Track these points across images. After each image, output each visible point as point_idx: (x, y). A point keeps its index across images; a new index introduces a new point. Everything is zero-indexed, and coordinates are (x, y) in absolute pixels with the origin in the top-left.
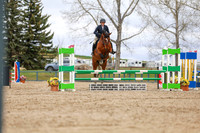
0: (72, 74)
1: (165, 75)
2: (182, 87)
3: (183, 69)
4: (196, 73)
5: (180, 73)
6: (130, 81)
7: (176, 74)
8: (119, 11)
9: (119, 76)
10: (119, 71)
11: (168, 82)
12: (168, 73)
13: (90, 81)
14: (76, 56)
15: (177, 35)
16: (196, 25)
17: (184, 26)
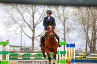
1: (59, 56)
2: (67, 62)
3: (68, 52)
4: (74, 54)
5: (66, 55)
6: (39, 59)
7: (64, 55)
8: (33, 21)
9: (33, 56)
10: (34, 54)
11: (60, 60)
12: (60, 55)
13: (17, 59)
14: (10, 46)
15: (64, 35)
16: (74, 29)
17: (68, 30)
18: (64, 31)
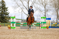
0: (15, 24)
1: (42, 24)
2: (47, 28)
4: (51, 24)
5: (46, 24)
7: (45, 24)
8: (28, 6)
11: (43, 26)
12: (43, 24)
13: (20, 26)
14: (16, 19)
15: (45, 13)
16: (51, 10)
17: (47, 10)
18: (45, 11)
